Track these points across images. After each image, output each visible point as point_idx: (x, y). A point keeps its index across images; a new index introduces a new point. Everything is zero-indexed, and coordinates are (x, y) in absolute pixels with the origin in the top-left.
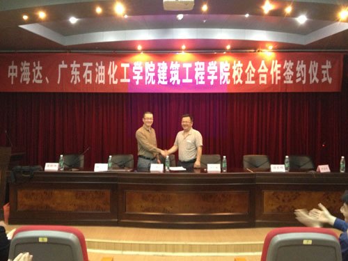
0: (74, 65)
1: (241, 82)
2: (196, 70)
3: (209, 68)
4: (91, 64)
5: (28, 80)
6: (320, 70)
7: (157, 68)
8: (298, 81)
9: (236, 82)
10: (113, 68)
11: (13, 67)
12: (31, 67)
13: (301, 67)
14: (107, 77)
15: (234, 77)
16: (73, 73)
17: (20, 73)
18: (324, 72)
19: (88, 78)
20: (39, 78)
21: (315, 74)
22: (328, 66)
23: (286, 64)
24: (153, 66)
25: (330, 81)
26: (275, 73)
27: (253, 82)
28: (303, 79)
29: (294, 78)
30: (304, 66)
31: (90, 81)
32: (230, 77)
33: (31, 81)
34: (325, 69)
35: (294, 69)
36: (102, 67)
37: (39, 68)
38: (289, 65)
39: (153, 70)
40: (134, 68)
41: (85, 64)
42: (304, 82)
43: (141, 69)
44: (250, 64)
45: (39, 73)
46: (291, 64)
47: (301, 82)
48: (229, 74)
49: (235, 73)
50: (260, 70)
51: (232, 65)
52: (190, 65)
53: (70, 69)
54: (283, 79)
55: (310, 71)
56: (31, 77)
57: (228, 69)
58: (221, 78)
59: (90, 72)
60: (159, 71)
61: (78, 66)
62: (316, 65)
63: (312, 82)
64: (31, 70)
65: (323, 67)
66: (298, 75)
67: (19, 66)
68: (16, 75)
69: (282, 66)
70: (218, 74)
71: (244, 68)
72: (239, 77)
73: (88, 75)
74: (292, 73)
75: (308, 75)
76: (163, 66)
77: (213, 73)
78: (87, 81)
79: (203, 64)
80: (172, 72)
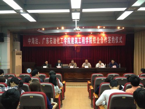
0: (47, 39)
1: (96, 43)
2: (83, 39)
3: (86, 39)
4: (52, 38)
5: (34, 43)
6: (119, 39)
7: (71, 39)
8: (112, 42)
9: (94, 43)
10: (58, 39)
11: (29, 39)
12: (35, 39)
13: (113, 38)
14: (57, 42)
15: (93, 41)
16: (47, 41)
17: (31, 41)
18: (120, 40)
19: (51, 42)
20: (37, 43)
21: (117, 40)
22: (121, 38)
23: (109, 37)
24: (70, 38)
25: (122, 42)
26: (105, 40)
27: (99, 43)
28: (114, 42)
29: (111, 41)
30: (114, 38)
31: (52, 43)
32: (92, 42)
33: (35, 43)
34: (120, 39)
35: (111, 39)
36: (55, 39)
37: (37, 39)
38: (109, 38)
39: (70, 40)
40: (64, 39)
41: (50, 38)
42: (114, 43)
43: (66, 39)
44: (98, 38)
45: (37, 41)
46: (110, 37)
47: (113, 43)
48: (92, 41)
49: (94, 40)
50: (101, 39)
51: (93, 38)
52: (81, 38)
53: (46, 40)
54: (108, 42)
55: (116, 40)
56: (35, 42)
57: (91, 39)
58: (90, 42)
59: (52, 40)
60: (72, 40)
61: (48, 39)
62: (118, 38)
63: (116, 43)
64: (35, 40)
65: (120, 38)
66: (112, 41)
67: (31, 39)
68: (30, 41)
69: (108, 38)
70: (89, 41)
71: (96, 39)
72: (95, 41)
73: (51, 41)
74: (110, 40)
75: (115, 41)
76: (73, 38)
77: (87, 40)
78: (51, 43)
79: (84, 38)
80: (75, 40)
